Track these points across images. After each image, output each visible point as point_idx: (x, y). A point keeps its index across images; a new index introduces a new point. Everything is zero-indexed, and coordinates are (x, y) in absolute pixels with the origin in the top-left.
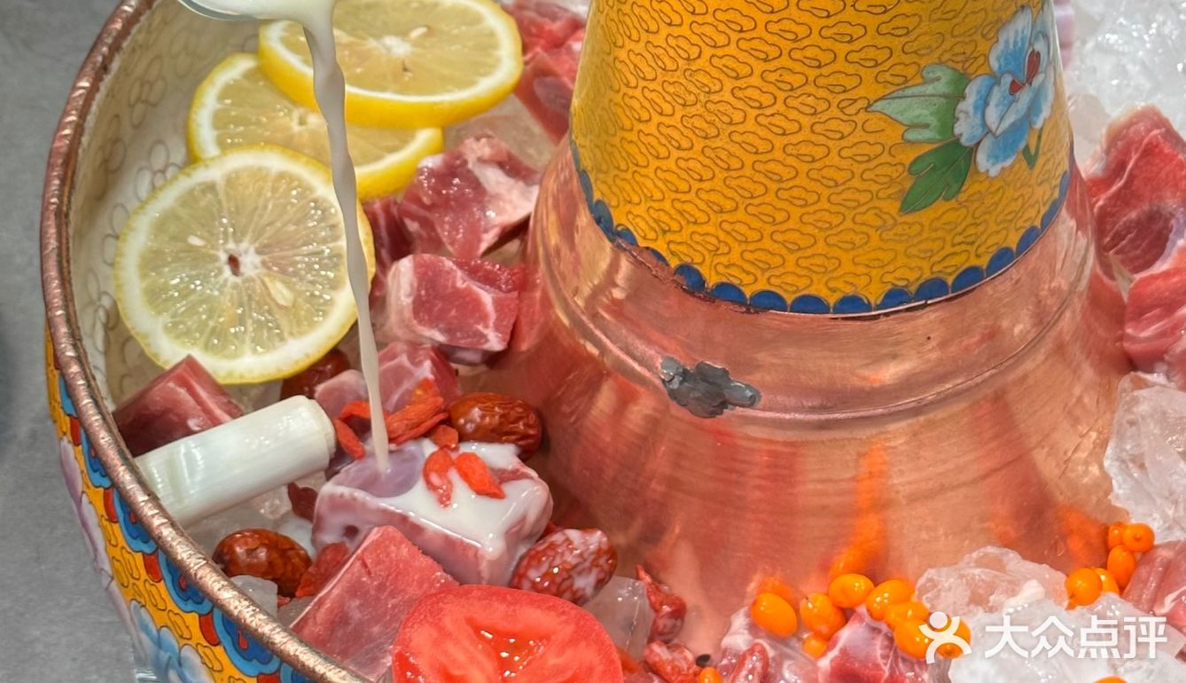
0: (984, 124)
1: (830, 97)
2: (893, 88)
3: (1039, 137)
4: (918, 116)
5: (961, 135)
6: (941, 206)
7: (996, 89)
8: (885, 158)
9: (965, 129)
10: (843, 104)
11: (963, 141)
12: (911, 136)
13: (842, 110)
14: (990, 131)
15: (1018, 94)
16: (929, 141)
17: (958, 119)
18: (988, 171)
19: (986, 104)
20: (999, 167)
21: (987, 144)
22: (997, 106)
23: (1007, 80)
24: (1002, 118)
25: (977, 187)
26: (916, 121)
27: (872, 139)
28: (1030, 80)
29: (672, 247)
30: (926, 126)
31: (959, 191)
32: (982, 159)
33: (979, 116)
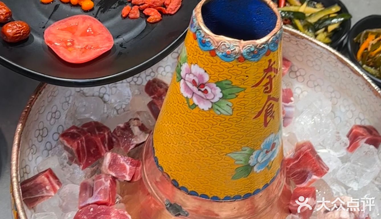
0: (257, 160)
1: (217, 151)
2: (234, 151)
3: (272, 162)
4: (239, 158)
5: (250, 163)
6: (243, 179)
7: (262, 153)
8: (229, 167)
9: (251, 162)
10: (220, 153)
11: (251, 165)
12: (237, 162)
13: (219, 154)
14: (258, 162)
15: (268, 153)
16: (241, 164)
17: (250, 160)
18: (256, 172)
19: (258, 156)
20: (259, 171)
21: (257, 165)
22: (261, 156)
23: (265, 150)
24: (262, 159)
25: (253, 175)
26: (238, 159)
27: (226, 162)
28: (271, 150)
29: (172, 175)
30: (241, 161)
31: (247, 176)
32: (255, 169)
33: (256, 159)
